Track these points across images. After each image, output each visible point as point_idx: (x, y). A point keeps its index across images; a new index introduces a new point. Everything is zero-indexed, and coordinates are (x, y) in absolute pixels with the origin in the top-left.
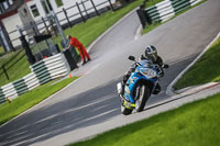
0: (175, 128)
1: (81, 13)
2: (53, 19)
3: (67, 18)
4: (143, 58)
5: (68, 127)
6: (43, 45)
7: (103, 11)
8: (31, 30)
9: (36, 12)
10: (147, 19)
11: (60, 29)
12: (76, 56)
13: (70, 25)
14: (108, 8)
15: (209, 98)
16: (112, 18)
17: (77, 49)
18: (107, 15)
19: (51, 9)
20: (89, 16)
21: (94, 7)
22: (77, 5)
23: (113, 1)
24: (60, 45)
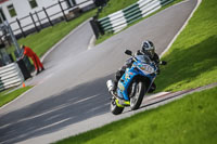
0: (128, 137)
1: (34, 23)
2: (6, 29)
3: (21, 28)
5: (22, 136)
7: (56, 21)
10: (100, 30)
11: (13, 39)
12: (29, 66)
13: (24, 34)
14: (62, 19)
15: (160, 107)
17: (30, 59)
18: (61, 24)
19: (5, 19)
20: (42, 26)
21: (48, 17)
22: (31, 15)
23: (66, 12)
24: (13, 55)
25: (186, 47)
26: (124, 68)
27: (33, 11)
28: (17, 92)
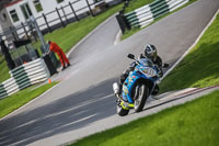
1: (60, 18)
2: (32, 25)
3: (47, 23)
4: (142, 57)
6: (23, 50)
7: (83, 16)
8: (11, 35)
9: (15, 17)
10: (126, 24)
11: (39, 34)
12: (55, 62)
13: (50, 30)
14: (88, 13)
16: (91, 24)
17: (56, 54)
18: (87, 20)
19: (31, 14)
20: (68, 21)
21: (74, 12)
22: (57, 10)
23: (92, 7)
24: (39, 50)
25: (215, 42)
26: (128, 72)
27: (59, 6)
28: (43, 87)
